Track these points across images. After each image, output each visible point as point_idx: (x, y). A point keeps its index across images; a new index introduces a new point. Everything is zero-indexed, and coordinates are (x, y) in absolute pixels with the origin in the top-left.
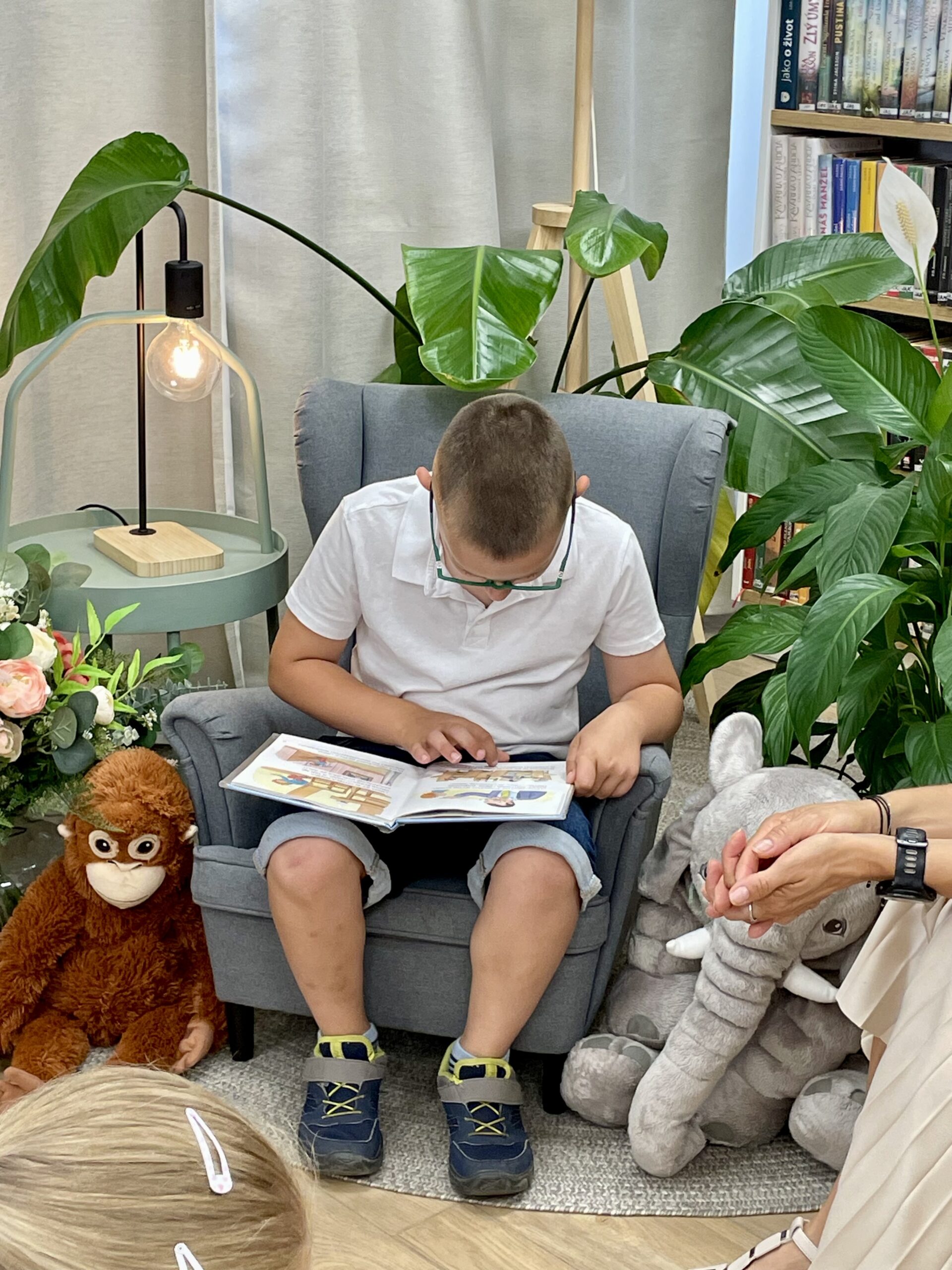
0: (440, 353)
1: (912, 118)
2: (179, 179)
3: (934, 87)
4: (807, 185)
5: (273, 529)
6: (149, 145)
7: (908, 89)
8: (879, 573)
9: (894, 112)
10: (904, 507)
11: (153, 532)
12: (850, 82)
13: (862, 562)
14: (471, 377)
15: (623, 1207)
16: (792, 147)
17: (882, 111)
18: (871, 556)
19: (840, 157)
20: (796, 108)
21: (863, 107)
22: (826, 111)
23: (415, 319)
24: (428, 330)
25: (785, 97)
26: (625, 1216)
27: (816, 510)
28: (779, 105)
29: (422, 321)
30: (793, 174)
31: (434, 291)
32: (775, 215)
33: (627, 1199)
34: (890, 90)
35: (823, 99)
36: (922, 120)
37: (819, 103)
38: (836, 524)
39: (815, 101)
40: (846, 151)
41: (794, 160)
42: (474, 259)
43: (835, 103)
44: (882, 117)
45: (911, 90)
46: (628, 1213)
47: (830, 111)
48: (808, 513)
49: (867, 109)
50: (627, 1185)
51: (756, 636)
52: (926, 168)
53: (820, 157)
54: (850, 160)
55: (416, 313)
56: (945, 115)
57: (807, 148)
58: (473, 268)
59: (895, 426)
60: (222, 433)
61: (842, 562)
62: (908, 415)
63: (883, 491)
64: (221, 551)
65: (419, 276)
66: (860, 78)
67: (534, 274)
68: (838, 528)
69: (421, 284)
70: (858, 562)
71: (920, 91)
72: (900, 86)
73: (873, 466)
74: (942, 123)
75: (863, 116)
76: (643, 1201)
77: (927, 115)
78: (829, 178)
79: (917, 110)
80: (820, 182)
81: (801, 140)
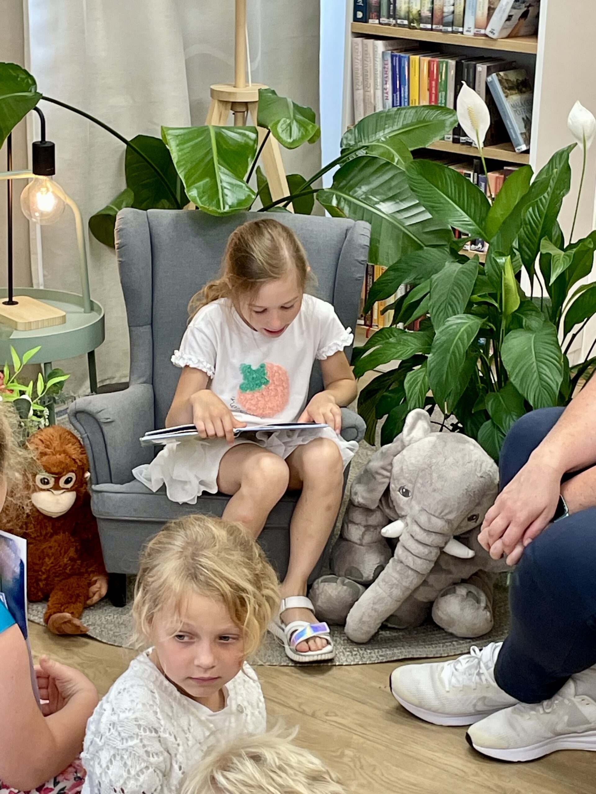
0: (199, 193)
1: (440, 31)
2: (31, 91)
3: (453, 12)
4: (375, 70)
5: (91, 299)
6: (11, 71)
7: (437, 13)
8: (464, 313)
9: (429, 26)
10: (474, 275)
11: (16, 303)
12: (400, 7)
13: (454, 306)
14: (219, 207)
15: (349, 660)
16: (364, 46)
17: (422, 26)
18: (459, 303)
19: (396, 53)
20: (366, 22)
21: (410, 22)
22: (386, 24)
23: (178, 172)
24: (187, 178)
25: (360, 15)
26: (350, 665)
27: (419, 277)
28: (356, 19)
29: (183, 173)
30: (366, 62)
31: (188, 155)
32: (355, 88)
33: (350, 657)
34: (426, 13)
35: (384, 16)
36: (446, 32)
37: (381, 19)
38: (437, 285)
39: (379, 17)
40: (399, 47)
41: (366, 54)
42: (209, 133)
43: (391, 20)
44: (421, 29)
45: (439, 14)
46: (352, 663)
47: (389, 25)
48: (415, 279)
49: (412, 24)
50: (348, 650)
51: (394, 350)
52: (450, 61)
53: (383, 52)
54: (402, 54)
55: (179, 167)
56: (460, 29)
57: (375, 47)
58: (210, 140)
59: (465, 229)
60: (36, 239)
61: (443, 306)
62: (472, 222)
63: (460, 266)
64: (64, 314)
65: (178, 146)
66: (407, 5)
67: (243, 141)
68: (438, 287)
69: (180, 150)
70: (451, 306)
71: (445, 14)
72: (432, 11)
73: (448, 250)
74: (459, 35)
75: (410, 28)
76: (358, 656)
77: (450, 29)
78: (389, 66)
79: (444, 26)
80: (384, 68)
81: (370, 42)
